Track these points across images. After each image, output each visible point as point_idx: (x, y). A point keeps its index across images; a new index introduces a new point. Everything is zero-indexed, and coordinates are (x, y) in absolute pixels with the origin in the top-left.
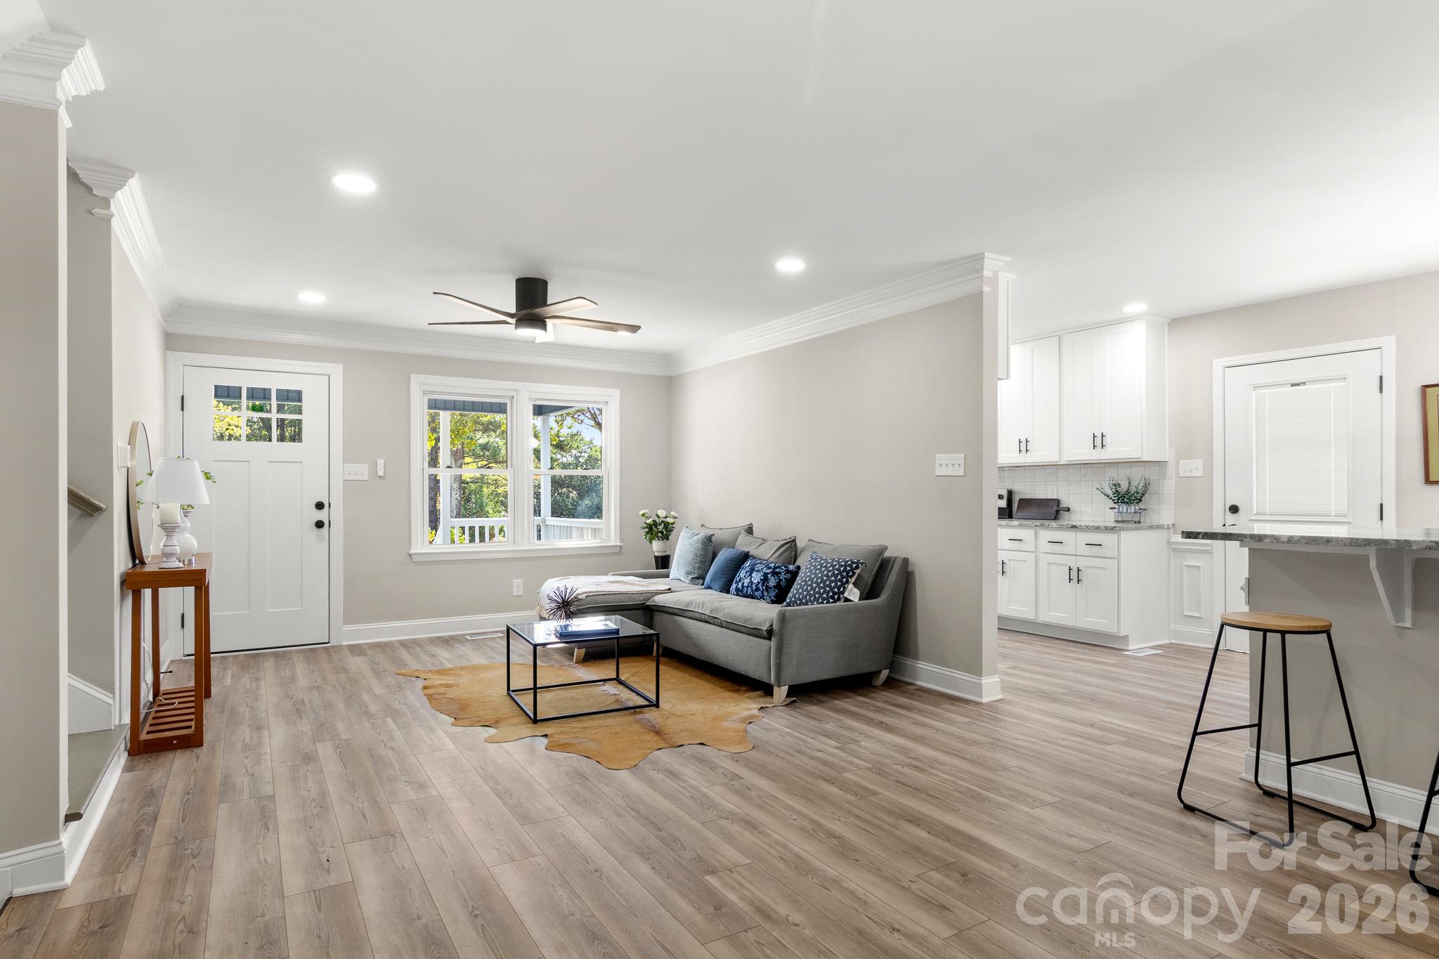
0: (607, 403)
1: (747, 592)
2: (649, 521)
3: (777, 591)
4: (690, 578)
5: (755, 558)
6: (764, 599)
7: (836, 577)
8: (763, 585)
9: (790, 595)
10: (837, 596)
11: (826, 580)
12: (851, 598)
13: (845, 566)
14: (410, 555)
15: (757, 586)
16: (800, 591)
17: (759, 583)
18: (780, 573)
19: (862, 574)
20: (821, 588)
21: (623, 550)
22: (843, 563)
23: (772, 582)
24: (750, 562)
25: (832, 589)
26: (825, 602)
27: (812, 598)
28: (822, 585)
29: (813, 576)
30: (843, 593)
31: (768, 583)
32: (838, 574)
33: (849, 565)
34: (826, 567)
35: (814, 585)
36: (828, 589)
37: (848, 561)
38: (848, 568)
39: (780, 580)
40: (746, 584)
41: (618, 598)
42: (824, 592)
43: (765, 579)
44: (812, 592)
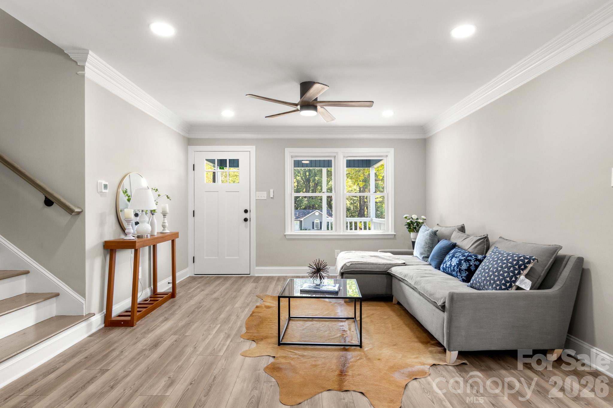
0: (387, 156)
1: (448, 271)
2: (408, 221)
3: (467, 273)
4: (422, 257)
5: (459, 248)
6: (458, 278)
7: (509, 269)
8: (457, 268)
9: (473, 278)
10: (509, 284)
11: (500, 271)
12: (523, 286)
13: (518, 261)
14: (285, 235)
15: (454, 267)
16: (480, 276)
17: (455, 266)
18: (471, 260)
19: (535, 267)
20: (495, 276)
21: (397, 237)
22: (516, 258)
23: (464, 266)
24: (454, 250)
25: (504, 278)
26: (498, 288)
27: (488, 283)
28: (496, 274)
29: (490, 266)
30: (515, 282)
31: (461, 266)
32: (511, 267)
33: (522, 260)
34: (502, 260)
35: (491, 273)
36: (501, 277)
37: (521, 257)
38: (521, 263)
39: (470, 266)
40: (448, 266)
41: (370, 266)
42: (498, 279)
43: (459, 264)
44: (488, 278)
